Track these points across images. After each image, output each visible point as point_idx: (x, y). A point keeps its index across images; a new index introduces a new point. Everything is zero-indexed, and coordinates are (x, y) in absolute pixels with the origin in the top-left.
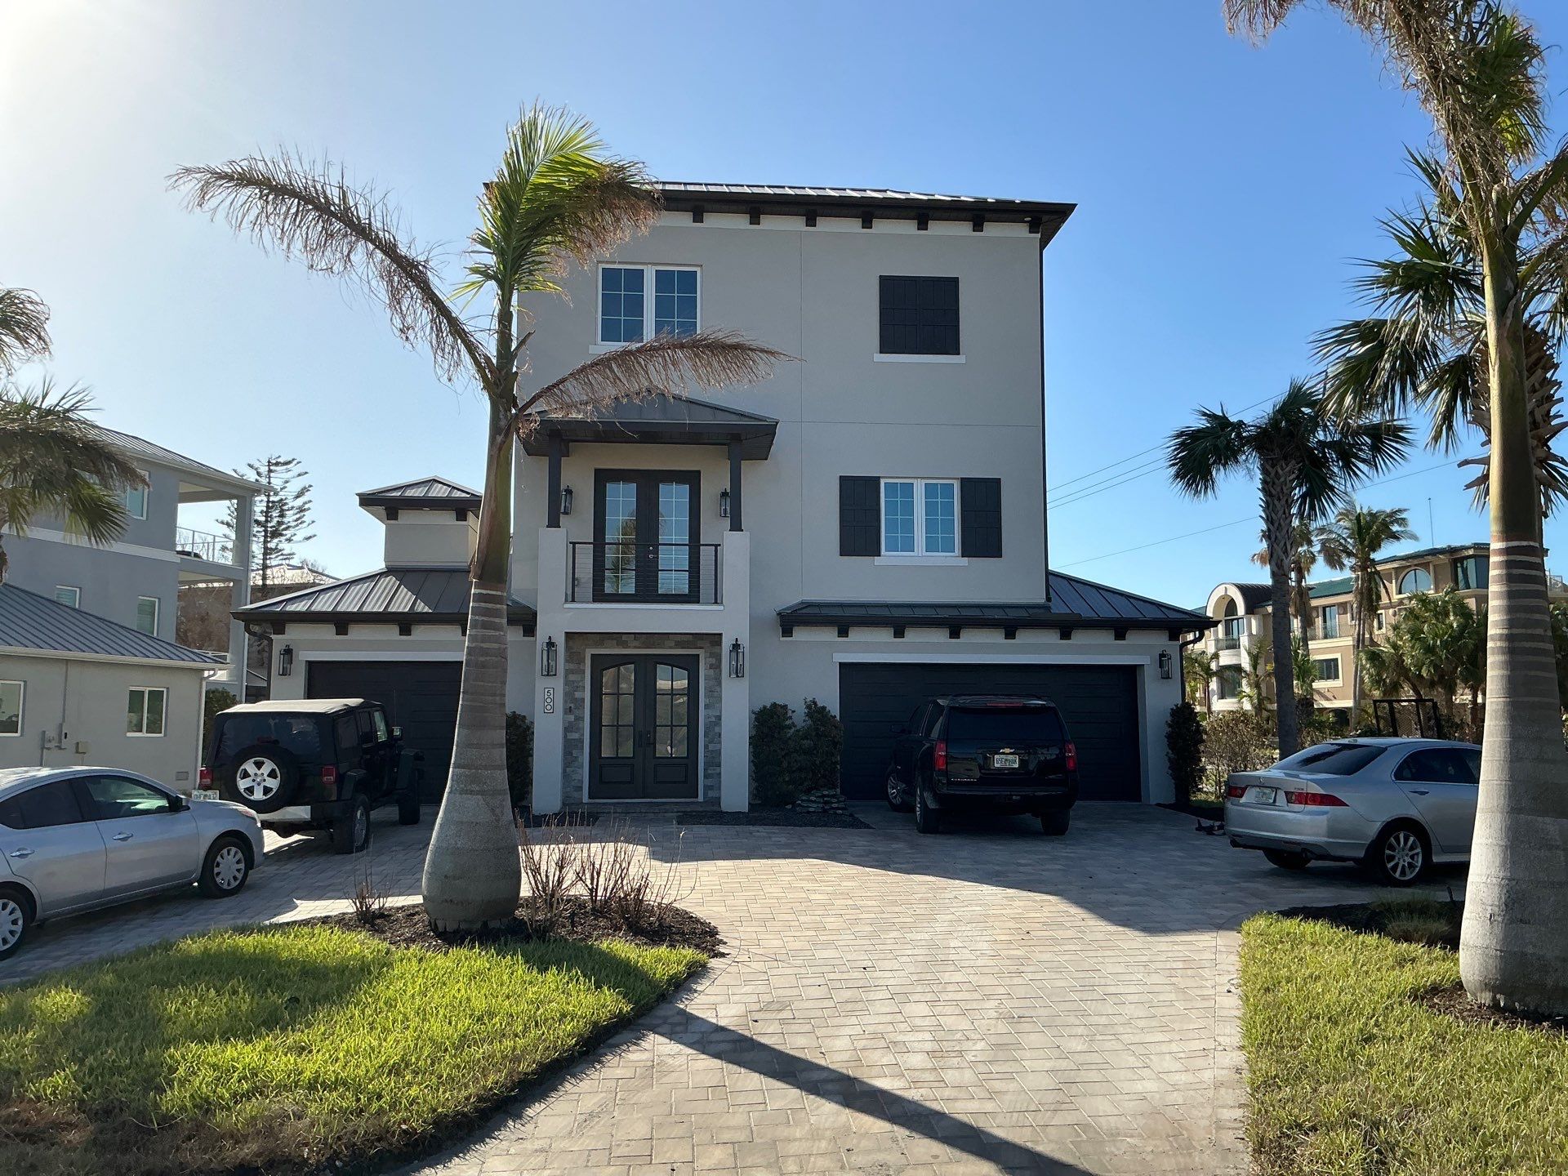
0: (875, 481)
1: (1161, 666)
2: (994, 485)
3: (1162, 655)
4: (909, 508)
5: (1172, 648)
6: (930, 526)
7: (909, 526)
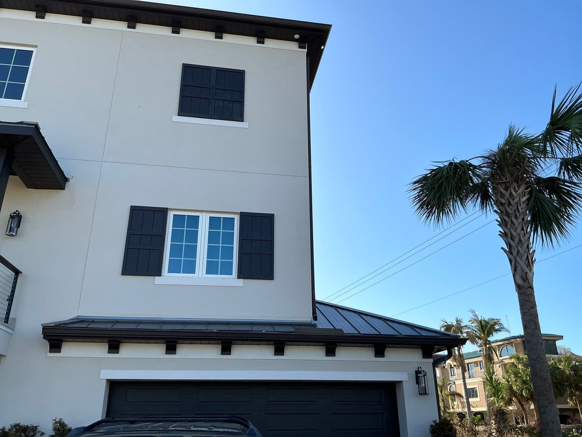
0: (163, 212)
1: (418, 382)
2: (269, 219)
3: (418, 372)
4: (193, 236)
5: (426, 364)
6: (212, 251)
7: (192, 251)
